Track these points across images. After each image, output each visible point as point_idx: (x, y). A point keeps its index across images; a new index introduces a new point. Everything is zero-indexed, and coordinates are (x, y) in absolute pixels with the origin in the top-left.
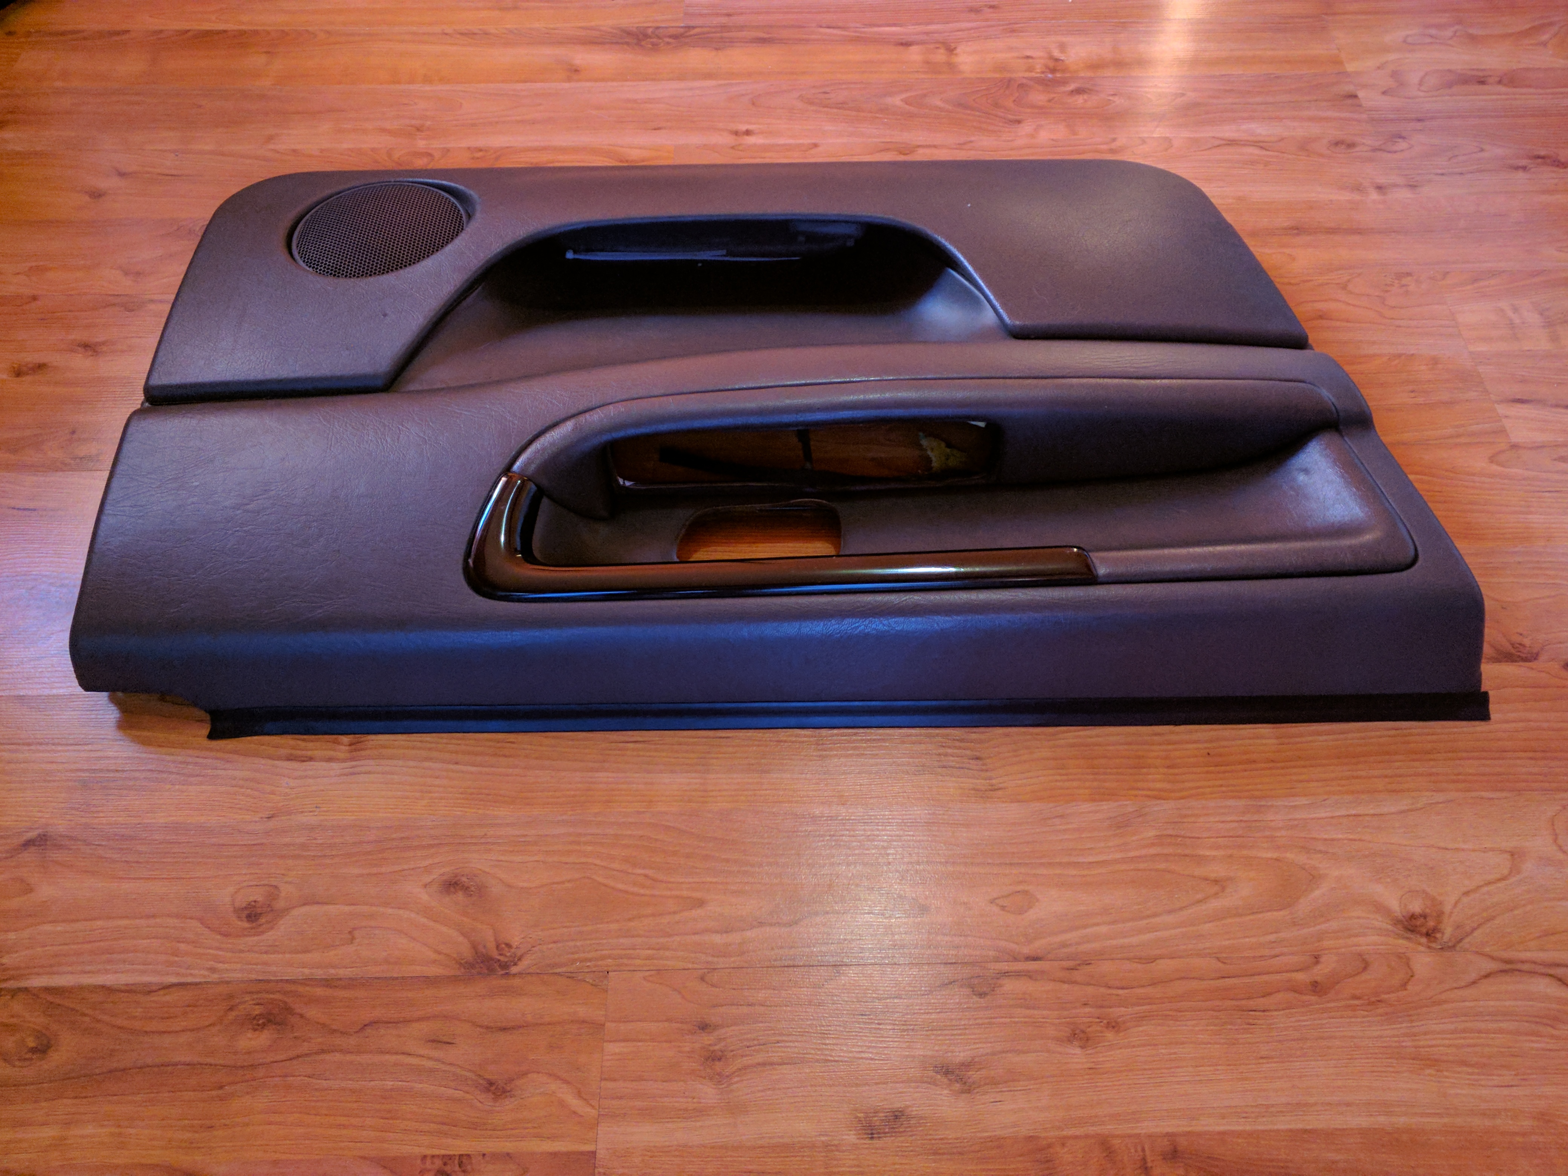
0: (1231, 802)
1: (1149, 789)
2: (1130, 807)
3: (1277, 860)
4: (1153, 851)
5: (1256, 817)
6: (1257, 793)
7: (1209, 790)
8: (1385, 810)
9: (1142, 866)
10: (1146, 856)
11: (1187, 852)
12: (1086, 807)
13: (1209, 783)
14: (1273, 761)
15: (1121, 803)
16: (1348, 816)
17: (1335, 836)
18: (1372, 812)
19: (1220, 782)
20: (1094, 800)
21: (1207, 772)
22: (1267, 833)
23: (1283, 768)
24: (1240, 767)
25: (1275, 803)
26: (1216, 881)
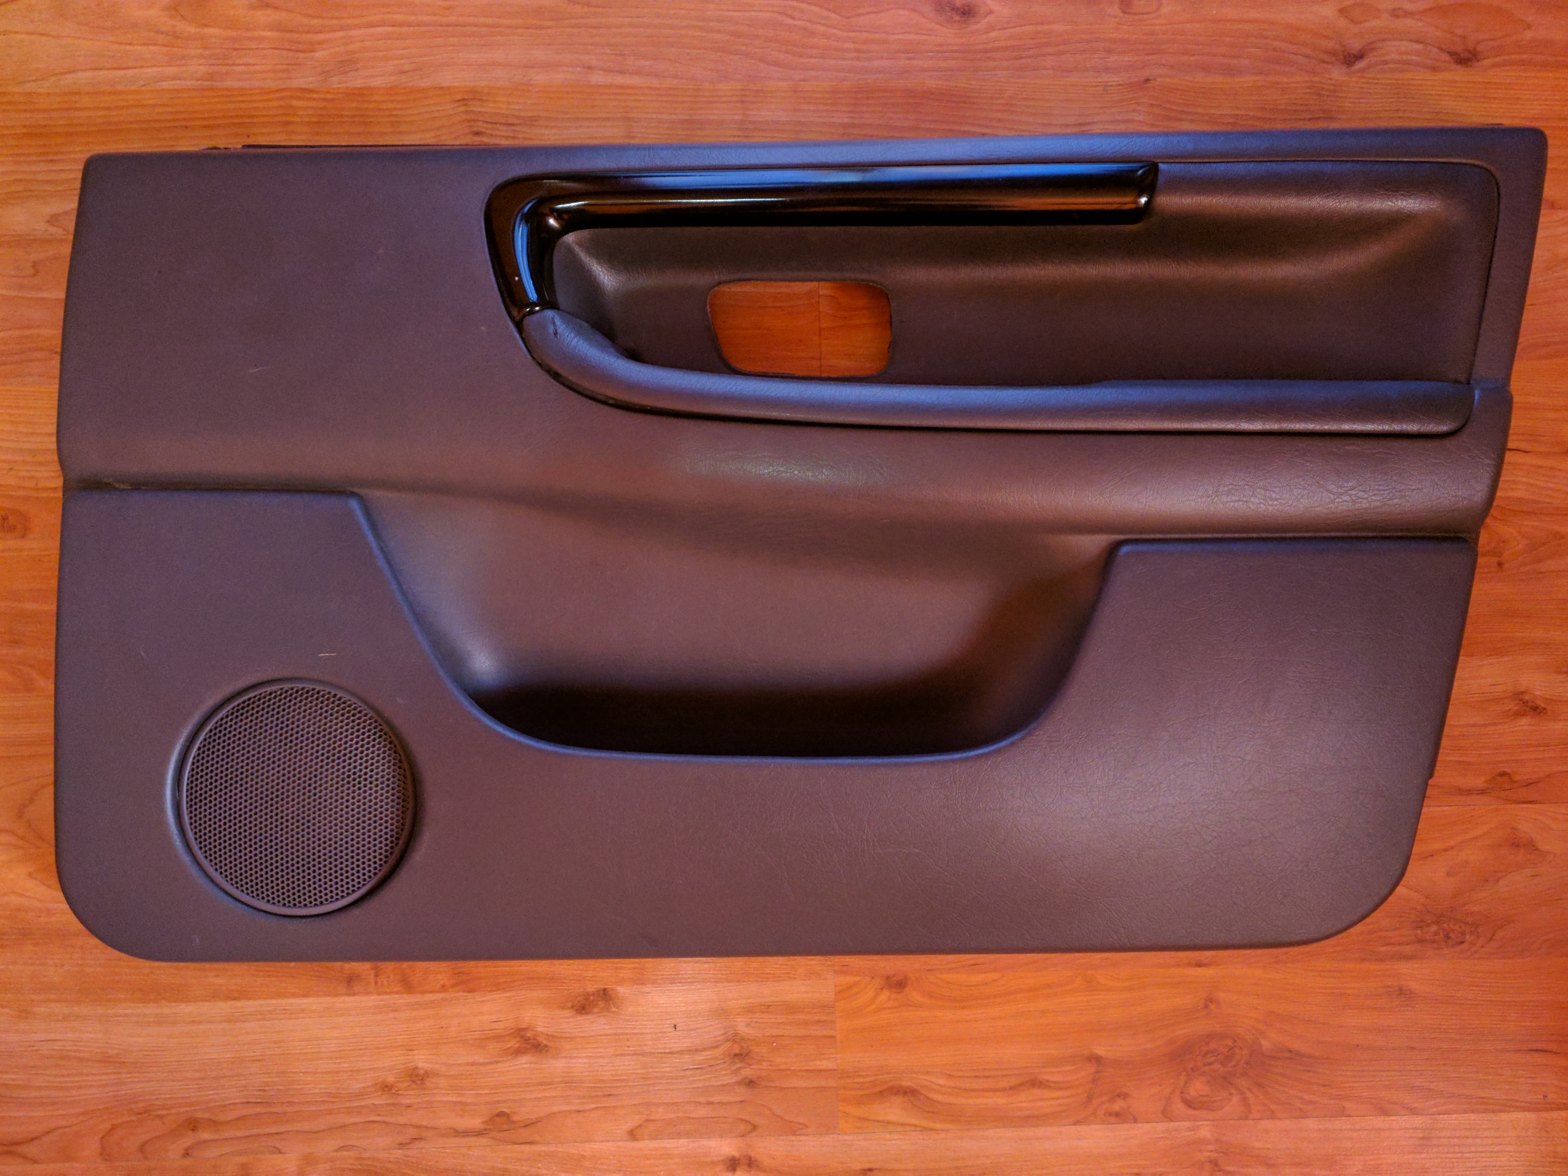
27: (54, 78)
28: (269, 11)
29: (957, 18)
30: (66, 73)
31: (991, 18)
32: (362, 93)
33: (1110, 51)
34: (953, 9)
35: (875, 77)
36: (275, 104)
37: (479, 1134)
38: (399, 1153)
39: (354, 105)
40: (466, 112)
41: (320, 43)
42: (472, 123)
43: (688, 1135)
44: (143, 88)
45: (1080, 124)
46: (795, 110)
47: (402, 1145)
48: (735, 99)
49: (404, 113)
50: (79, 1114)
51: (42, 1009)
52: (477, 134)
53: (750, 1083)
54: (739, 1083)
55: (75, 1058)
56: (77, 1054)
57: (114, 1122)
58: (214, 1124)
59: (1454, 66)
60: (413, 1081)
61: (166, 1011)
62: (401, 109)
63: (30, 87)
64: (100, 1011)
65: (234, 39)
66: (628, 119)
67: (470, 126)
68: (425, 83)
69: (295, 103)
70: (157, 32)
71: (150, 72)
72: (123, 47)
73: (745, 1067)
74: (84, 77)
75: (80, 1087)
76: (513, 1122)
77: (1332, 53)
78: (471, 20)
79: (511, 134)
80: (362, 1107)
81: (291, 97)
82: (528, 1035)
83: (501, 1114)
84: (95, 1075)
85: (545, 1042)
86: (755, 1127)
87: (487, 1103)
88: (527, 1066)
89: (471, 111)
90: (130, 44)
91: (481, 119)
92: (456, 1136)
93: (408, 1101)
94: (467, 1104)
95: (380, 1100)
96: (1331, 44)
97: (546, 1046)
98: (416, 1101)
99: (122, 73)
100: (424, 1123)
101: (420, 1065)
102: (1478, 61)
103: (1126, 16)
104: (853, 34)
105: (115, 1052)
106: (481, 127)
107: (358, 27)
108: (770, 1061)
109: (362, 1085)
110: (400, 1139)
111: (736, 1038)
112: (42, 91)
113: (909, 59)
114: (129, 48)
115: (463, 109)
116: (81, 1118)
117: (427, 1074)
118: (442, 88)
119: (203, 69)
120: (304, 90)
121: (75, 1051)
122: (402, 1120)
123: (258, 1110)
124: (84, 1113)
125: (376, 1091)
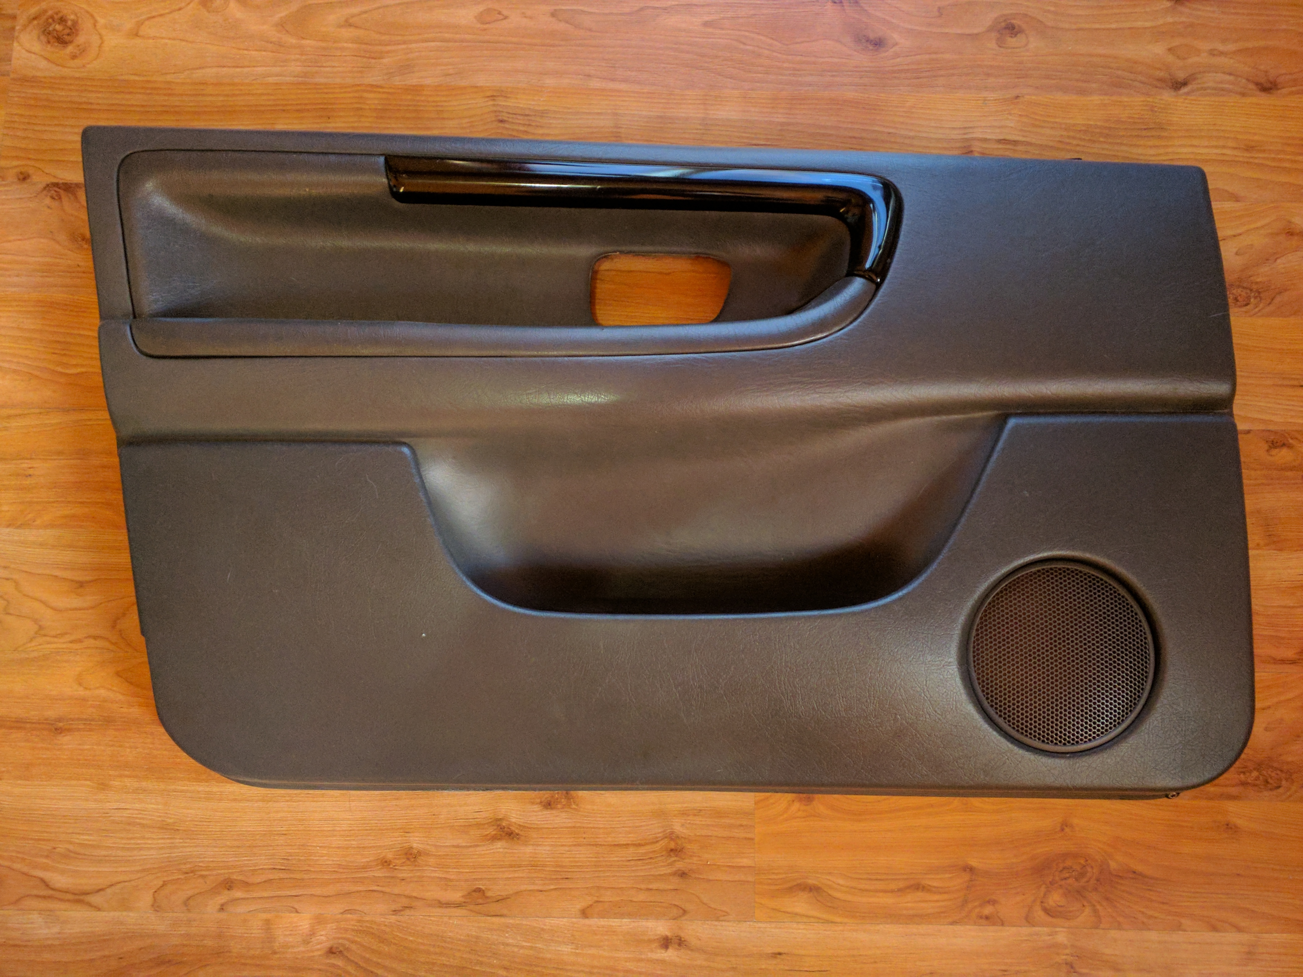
0: (322, 80)
1: (379, 92)
2: (397, 81)
3: (303, 38)
4: (389, 48)
5: (309, 69)
6: (303, 87)
7: (337, 91)
8: (214, 70)
9: (399, 38)
10: (395, 44)
11: (364, 46)
12: (428, 81)
13: (335, 96)
14: (284, 110)
15: (404, 83)
16: (242, 67)
17: (257, 53)
18: (225, 69)
19: (326, 96)
20: (421, 86)
21: (334, 104)
22: (304, 57)
23: (277, 105)
24: (308, 107)
25: (292, 79)
26: (350, 25)
27: (188, 72)
28: (351, 29)
29: (871, 48)
30: (197, 69)
31: (896, 49)
32: (416, 89)
33: (988, 75)
34: (867, 41)
35: (806, 88)
36: (351, 95)
37: (459, 905)
38: (393, 918)
39: (409, 97)
40: (494, 105)
41: (388, 52)
42: (498, 114)
43: (630, 915)
44: (254, 82)
45: (965, 128)
46: (744, 111)
47: (395, 912)
48: (698, 102)
49: (446, 104)
50: (138, 871)
51: (117, 783)
52: (501, 121)
53: (683, 875)
54: (674, 874)
55: (140, 824)
56: (142, 821)
57: (166, 879)
58: (246, 885)
59: (1258, 93)
60: (408, 859)
61: (215, 789)
62: (445, 101)
63: (169, 78)
64: (162, 786)
65: (324, 49)
66: (616, 114)
67: (496, 116)
68: (463, 83)
69: (366, 95)
70: (267, 42)
71: (260, 70)
72: (241, 52)
73: (679, 861)
74: (210, 72)
75: (141, 849)
76: (487, 897)
77: (1160, 80)
78: (501, 38)
79: (527, 123)
80: (364, 878)
81: (364, 91)
82: (504, 824)
83: (479, 890)
84: (154, 839)
85: (517, 831)
86: (685, 912)
87: (467, 880)
88: (501, 850)
89: (498, 105)
90: (246, 50)
91: (505, 111)
92: (440, 907)
93: (401, 875)
94: (451, 880)
95: (379, 873)
96: (1161, 74)
97: (518, 834)
98: (410, 875)
99: (238, 70)
100: (414, 894)
101: (415, 845)
102: (1278, 89)
103: (1002, 49)
104: (790, 57)
105: (171, 821)
106: (504, 116)
107: (416, 42)
108: (699, 856)
109: (367, 860)
110: (394, 907)
111: (672, 836)
112: (178, 81)
113: (833, 76)
114: (246, 52)
115: (491, 103)
116: (139, 875)
117: (420, 853)
118: (476, 87)
119: (299, 69)
120: (372, 86)
121: (140, 818)
122: (396, 891)
123: (282, 875)
124: (143, 870)
125: (377, 865)
